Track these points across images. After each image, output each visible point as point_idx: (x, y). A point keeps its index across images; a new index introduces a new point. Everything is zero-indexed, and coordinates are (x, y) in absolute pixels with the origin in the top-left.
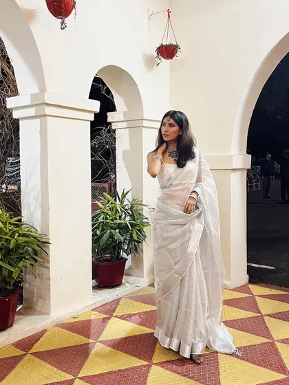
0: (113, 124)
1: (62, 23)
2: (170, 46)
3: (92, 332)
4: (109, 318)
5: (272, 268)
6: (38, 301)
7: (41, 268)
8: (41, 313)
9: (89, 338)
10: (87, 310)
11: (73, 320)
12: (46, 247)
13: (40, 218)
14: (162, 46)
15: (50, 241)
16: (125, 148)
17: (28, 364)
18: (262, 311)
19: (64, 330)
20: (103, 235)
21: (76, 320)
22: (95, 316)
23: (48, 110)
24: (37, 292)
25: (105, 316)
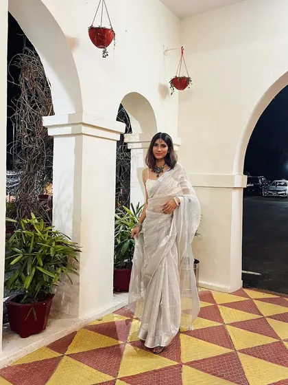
0: (129, 144)
1: (104, 52)
2: (184, 78)
3: (119, 334)
4: (131, 321)
5: (259, 274)
6: (66, 305)
7: (70, 274)
8: (69, 316)
9: (118, 339)
10: (109, 312)
11: (98, 323)
12: (76, 254)
13: (71, 228)
14: (176, 78)
15: (81, 249)
16: (139, 166)
17: (67, 365)
18: (263, 313)
19: (93, 332)
20: (124, 243)
21: (101, 322)
22: (117, 319)
23: (84, 130)
24: (65, 296)
25: (127, 318)
